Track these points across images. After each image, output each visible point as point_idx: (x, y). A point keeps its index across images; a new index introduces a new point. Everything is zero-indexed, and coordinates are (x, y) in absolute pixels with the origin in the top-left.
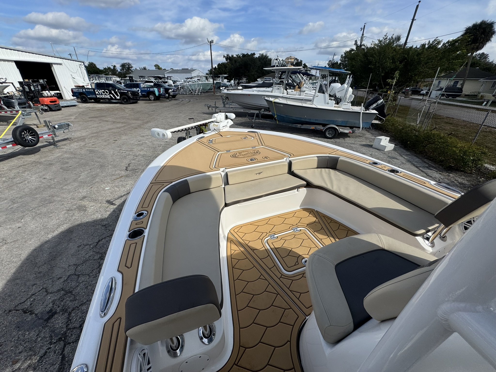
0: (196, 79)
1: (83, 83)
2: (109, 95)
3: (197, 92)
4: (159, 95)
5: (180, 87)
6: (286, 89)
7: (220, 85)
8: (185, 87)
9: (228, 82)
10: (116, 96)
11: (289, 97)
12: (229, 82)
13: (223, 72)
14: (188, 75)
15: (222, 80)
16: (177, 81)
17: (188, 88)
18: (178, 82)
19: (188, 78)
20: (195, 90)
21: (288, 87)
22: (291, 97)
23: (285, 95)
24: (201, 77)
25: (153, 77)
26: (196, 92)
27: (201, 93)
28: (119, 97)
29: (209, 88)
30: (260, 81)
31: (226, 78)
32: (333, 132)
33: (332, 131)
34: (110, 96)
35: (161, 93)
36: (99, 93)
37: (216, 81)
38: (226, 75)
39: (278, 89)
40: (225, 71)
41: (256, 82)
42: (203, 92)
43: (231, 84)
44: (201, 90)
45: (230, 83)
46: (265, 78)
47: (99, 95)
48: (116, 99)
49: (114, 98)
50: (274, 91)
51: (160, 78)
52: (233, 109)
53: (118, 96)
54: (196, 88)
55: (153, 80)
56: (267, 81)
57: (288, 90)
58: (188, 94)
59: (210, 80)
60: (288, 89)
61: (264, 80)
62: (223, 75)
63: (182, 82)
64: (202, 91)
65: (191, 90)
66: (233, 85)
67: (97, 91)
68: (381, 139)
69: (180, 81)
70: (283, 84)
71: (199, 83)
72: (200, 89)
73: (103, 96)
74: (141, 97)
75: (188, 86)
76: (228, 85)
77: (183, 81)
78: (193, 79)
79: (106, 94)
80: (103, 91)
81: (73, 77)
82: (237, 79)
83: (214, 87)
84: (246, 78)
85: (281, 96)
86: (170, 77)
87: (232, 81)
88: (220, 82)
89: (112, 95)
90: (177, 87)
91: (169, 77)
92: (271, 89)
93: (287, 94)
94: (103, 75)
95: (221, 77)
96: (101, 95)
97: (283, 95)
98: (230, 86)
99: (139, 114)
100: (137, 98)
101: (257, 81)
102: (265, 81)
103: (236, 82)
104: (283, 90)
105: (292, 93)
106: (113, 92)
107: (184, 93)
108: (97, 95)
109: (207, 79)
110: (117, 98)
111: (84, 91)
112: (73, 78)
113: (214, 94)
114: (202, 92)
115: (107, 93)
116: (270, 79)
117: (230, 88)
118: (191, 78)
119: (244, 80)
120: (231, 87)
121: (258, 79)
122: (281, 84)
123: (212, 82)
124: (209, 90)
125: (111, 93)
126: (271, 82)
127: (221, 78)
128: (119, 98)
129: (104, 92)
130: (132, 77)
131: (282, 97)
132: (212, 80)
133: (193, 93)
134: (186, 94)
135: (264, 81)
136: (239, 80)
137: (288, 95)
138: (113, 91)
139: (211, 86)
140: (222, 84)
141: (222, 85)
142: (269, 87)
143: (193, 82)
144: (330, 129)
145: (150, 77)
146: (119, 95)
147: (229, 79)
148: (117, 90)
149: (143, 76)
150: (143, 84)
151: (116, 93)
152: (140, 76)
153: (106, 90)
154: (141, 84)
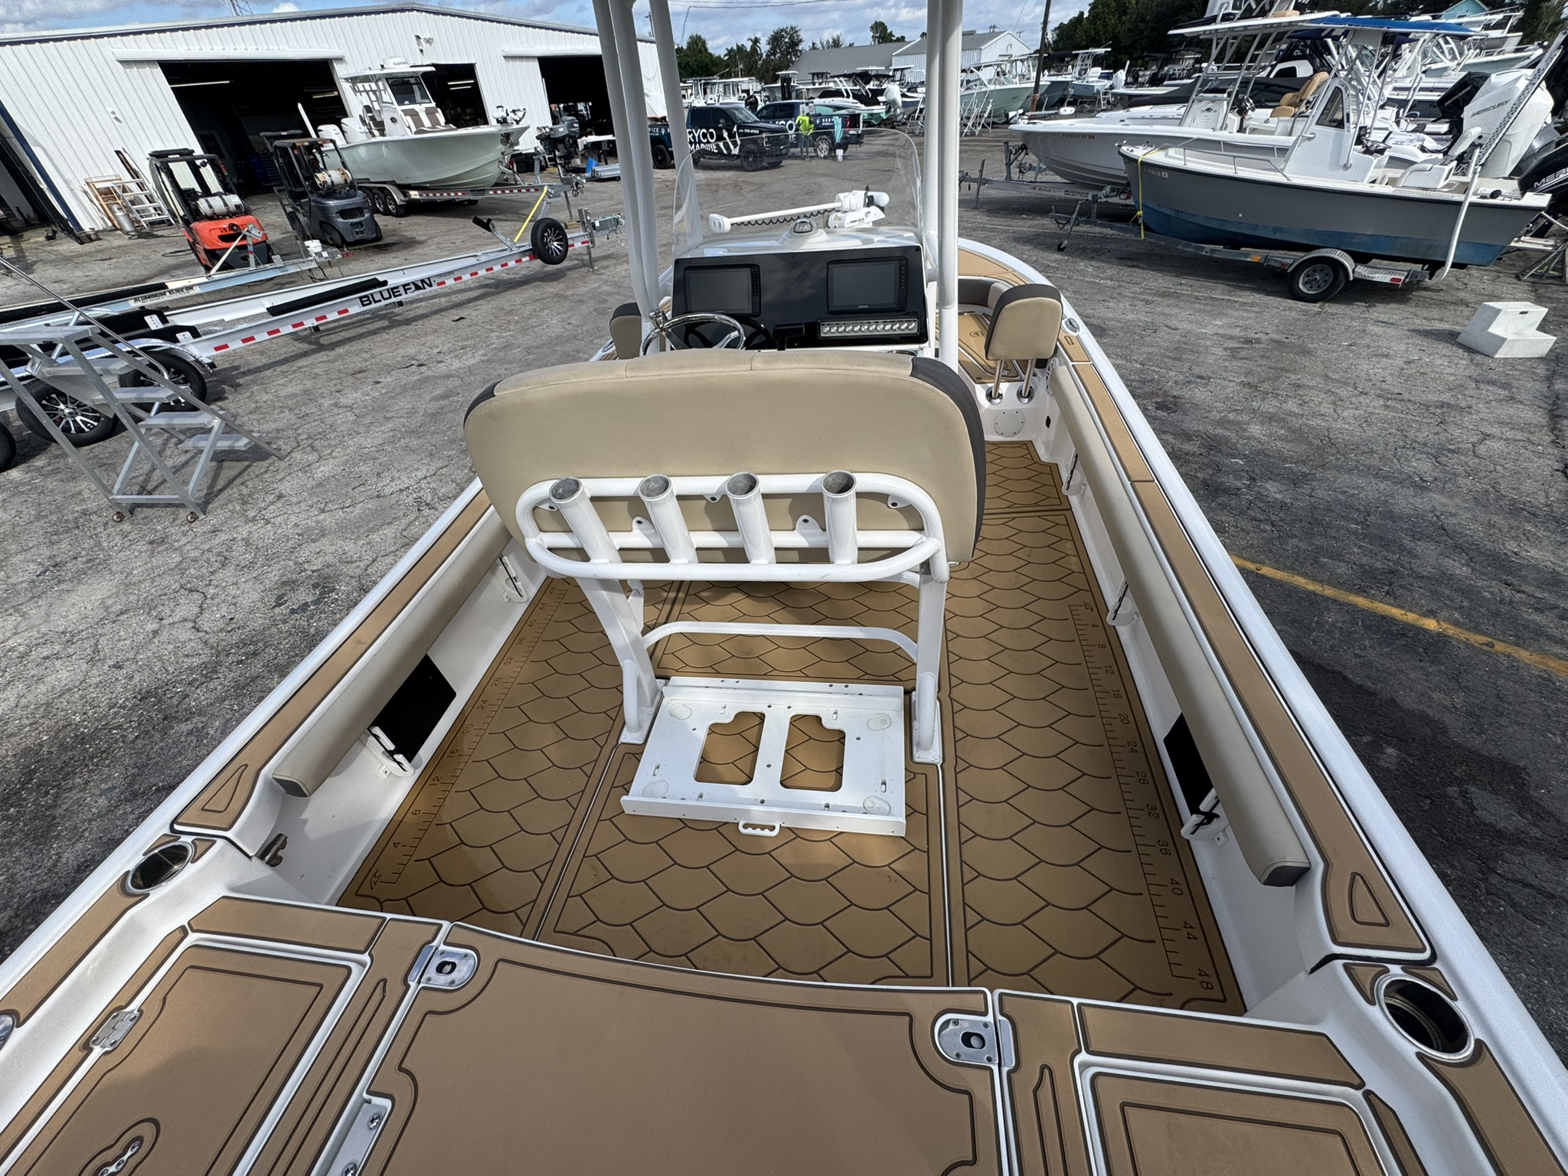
2: (715, 142)
3: (970, 124)
4: (844, 138)
5: (920, 107)
7: (1065, 94)
9: (1102, 77)
10: (732, 147)
12: (1108, 77)
15: (1083, 72)
16: (921, 85)
25: (845, 76)
26: (966, 126)
27: (983, 126)
28: (738, 148)
31: (1097, 61)
34: (718, 147)
36: (694, 137)
37: (1052, 79)
38: (1101, 51)
39: (1209, 110)
42: (994, 123)
44: (986, 115)
45: (1107, 83)
47: (694, 145)
48: (730, 155)
49: (725, 152)
50: (1189, 119)
51: (865, 77)
52: (1034, 188)
53: (735, 145)
55: (845, 86)
62: (1090, 50)
64: (988, 123)
67: (690, 133)
68: (1498, 311)
71: (984, 89)
72: (985, 112)
76: (1098, 93)
78: (974, 76)
79: (708, 142)
80: (703, 133)
82: (1145, 62)
83: (1034, 102)
86: (901, 70)
88: (1070, 82)
89: (721, 144)
90: (912, 109)
91: (897, 70)
94: (716, 79)
95: (1080, 57)
96: (698, 145)
100: (781, 149)
104: (1226, 115)
106: (725, 134)
108: (690, 145)
110: (733, 152)
111: (663, 132)
114: (989, 127)
115: (712, 138)
123: (1033, 84)
125: (720, 138)
127: (1079, 62)
128: (735, 151)
129: (704, 135)
130: (789, 80)
132: (1035, 73)
138: (727, 130)
139: (1028, 97)
140: (1076, 87)
141: (1073, 93)
145: (838, 76)
146: (739, 142)
147: (1110, 64)
148: (735, 129)
149: (823, 74)
150: (807, 104)
151: (732, 136)
152: (813, 74)
153: (711, 130)
154: (801, 106)
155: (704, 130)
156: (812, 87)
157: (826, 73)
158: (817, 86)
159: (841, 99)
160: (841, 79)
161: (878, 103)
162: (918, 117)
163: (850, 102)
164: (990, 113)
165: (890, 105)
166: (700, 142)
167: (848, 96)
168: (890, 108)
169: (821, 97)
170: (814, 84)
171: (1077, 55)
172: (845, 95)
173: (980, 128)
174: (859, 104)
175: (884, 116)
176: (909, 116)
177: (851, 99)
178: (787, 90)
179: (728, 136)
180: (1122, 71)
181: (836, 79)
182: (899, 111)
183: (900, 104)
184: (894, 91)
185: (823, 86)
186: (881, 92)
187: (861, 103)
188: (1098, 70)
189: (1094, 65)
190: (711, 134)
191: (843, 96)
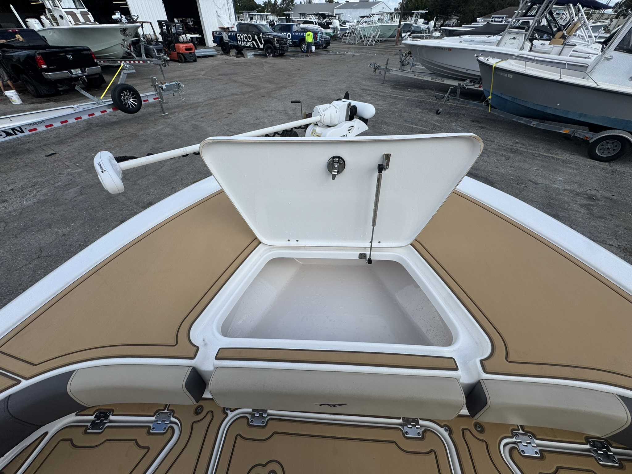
0: (376, 18)
1: (228, 23)
2: (251, 41)
3: (370, 40)
5: (348, 31)
6: (531, 40)
7: (410, 29)
8: (355, 32)
9: (424, 23)
10: (260, 44)
11: (533, 58)
12: (427, 23)
13: (422, 5)
14: (366, 12)
15: (416, 22)
16: (348, 22)
17: (359, 33)
18: (349, 24)
19: (363, 17)
20: (369, 37)
21: (537, 36)
22: (536, 58)
23: (525, 53)
24: (382, 14)
25: (314, 14)
26: (368, 41)
27: (376, 42)
28: (263, 45)
29: (390, 33)
30: (481, 22)
31: (422, 16)
32: (615, 148)
33: (615, 144)
34: (253, 44)
35: (318, 40)
36: (241, 38)
37: (406, 22)
38: (424, 12)
39: (514, 38)
40: (425, 4)
41: (474, 25)
42: (380, 40)
43: (428, 28)
44: (377, 36)
45: (426, 26)
46: (493, 16)
47: (241, 42)
48: (258, 48)
49: (256, 46)
50: (503, 43)
51: (324, 16)
53: (261, 44)
54: (371, 34)
55: (314, 19)
56: (495, 21)
57: (535, 42)
58: (356, 43)
59: (396, 20)
60: (536, 39)
61: (491, 19)
62: (419, 11)
63: (354, 24)
64: (378, 39)
65: (363, 36)
66: (431, 28)
67: (239, 36)
69: (351, 22)
70: (529, 28)
71: (376, 25)
72: (377, 35)
73: (245, 44)
74: (290, 46)
75: (360, 29)
76: (423, 30)
77: (355, 21)
78: (371, 19)
79: (248, 41)
80: (245, 36)
81: (219, 14)
82: (441, 18)
83: (398, 31)
84: (458, 17)
85: (517, 54)
86: (339, 14)
87: (432, 23)
88: (411, 25)
89: (254, 42)
90: (344, 32)
91: (337, 14)
92: (499, 37)
93: (531, 50)
94: (255, 12)
96: (243, 42)
97: (521, 52)
98: (426, 31)
99: (279, 73)
100: (284, 47)
101: (476, 21)
102: (492, 21)
103: (438, 24)
104: (524, 42)
105: (542, 48)
106: (256, 38)
107: (352, 42)
108: (239, 42)
109: (392, 18)
110: (260, 47)
112: (219, 16)
113: (396, 44)
114: (378, 41)
115: (250, 39)
116: (503, 18)
117: (424, 35)
118: (367, 17)
119: (454, 20)
120: (427, 33)
121: (478, 19)
122: (523, 28)
123: (398, 24)
124: (390, 37)
125: (254, 39)
126: (503, 23)
127: (414, 16)
128: (261, 46)
129: (246, 38)
130: (289, 15)
131: (518, 56)
132: (398, 20)
133: (365, 42)
134: (354, 44)
135: (488, 23)
136: (444, 21)
137: (532, 53)
138: (257, 35)
139: (395, 30)
140: (414, 27)
141: (413, 29)
142: (494, 35)
143: (369, 24)
144: (610, 141)
145: (311, 14)
146: (263, 42)
147: (427, 18)
148: (261, 35)
149: (304, 14)
150: (297, 25)
151: (259, 39)
152: (300, 14)
153: (249, 35)
154: (294, 26)
155: (246, 35)
156: (300, 19)
157: (306, 14)
158: (302, 19)
159: (313, 25)
160: (313, 15)
161: (329, 28)
162: (347, 36)
163: (317, 27)
164: (379, 36)
165: (335, 29)
166: (244, 41)
167: (316, 24)
168: (335, 30)
169: (304, 23)
170: (301, 18)
171: (414, 13)
172: (315, 23)
173: (374, 42)
174: (321, 28)
175: (332, 34)
176: (343, 35)
177: (317, 25)
178: (288, 20)
179: (258, 38)
180: (432, 21)
181: (310, 15)
182: (338, 32)
183: (339, 29)
184: (336, 23)
185: (305, 19)
186: (331, 23)
187: (322, 28)
188: (422, 20)
189: (420, 18)
190: (249, 37)
191: (314, 24)
